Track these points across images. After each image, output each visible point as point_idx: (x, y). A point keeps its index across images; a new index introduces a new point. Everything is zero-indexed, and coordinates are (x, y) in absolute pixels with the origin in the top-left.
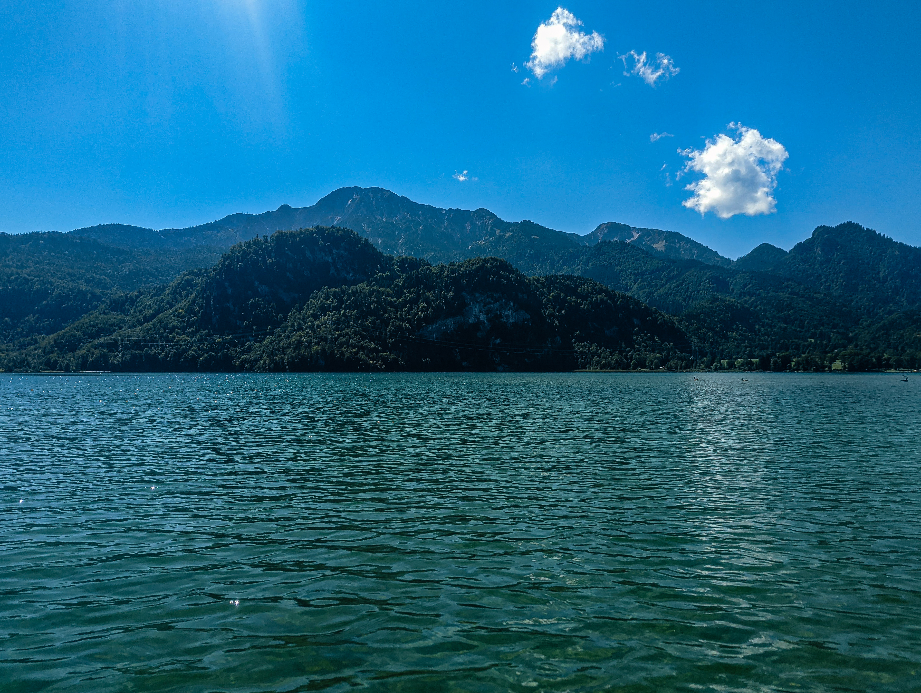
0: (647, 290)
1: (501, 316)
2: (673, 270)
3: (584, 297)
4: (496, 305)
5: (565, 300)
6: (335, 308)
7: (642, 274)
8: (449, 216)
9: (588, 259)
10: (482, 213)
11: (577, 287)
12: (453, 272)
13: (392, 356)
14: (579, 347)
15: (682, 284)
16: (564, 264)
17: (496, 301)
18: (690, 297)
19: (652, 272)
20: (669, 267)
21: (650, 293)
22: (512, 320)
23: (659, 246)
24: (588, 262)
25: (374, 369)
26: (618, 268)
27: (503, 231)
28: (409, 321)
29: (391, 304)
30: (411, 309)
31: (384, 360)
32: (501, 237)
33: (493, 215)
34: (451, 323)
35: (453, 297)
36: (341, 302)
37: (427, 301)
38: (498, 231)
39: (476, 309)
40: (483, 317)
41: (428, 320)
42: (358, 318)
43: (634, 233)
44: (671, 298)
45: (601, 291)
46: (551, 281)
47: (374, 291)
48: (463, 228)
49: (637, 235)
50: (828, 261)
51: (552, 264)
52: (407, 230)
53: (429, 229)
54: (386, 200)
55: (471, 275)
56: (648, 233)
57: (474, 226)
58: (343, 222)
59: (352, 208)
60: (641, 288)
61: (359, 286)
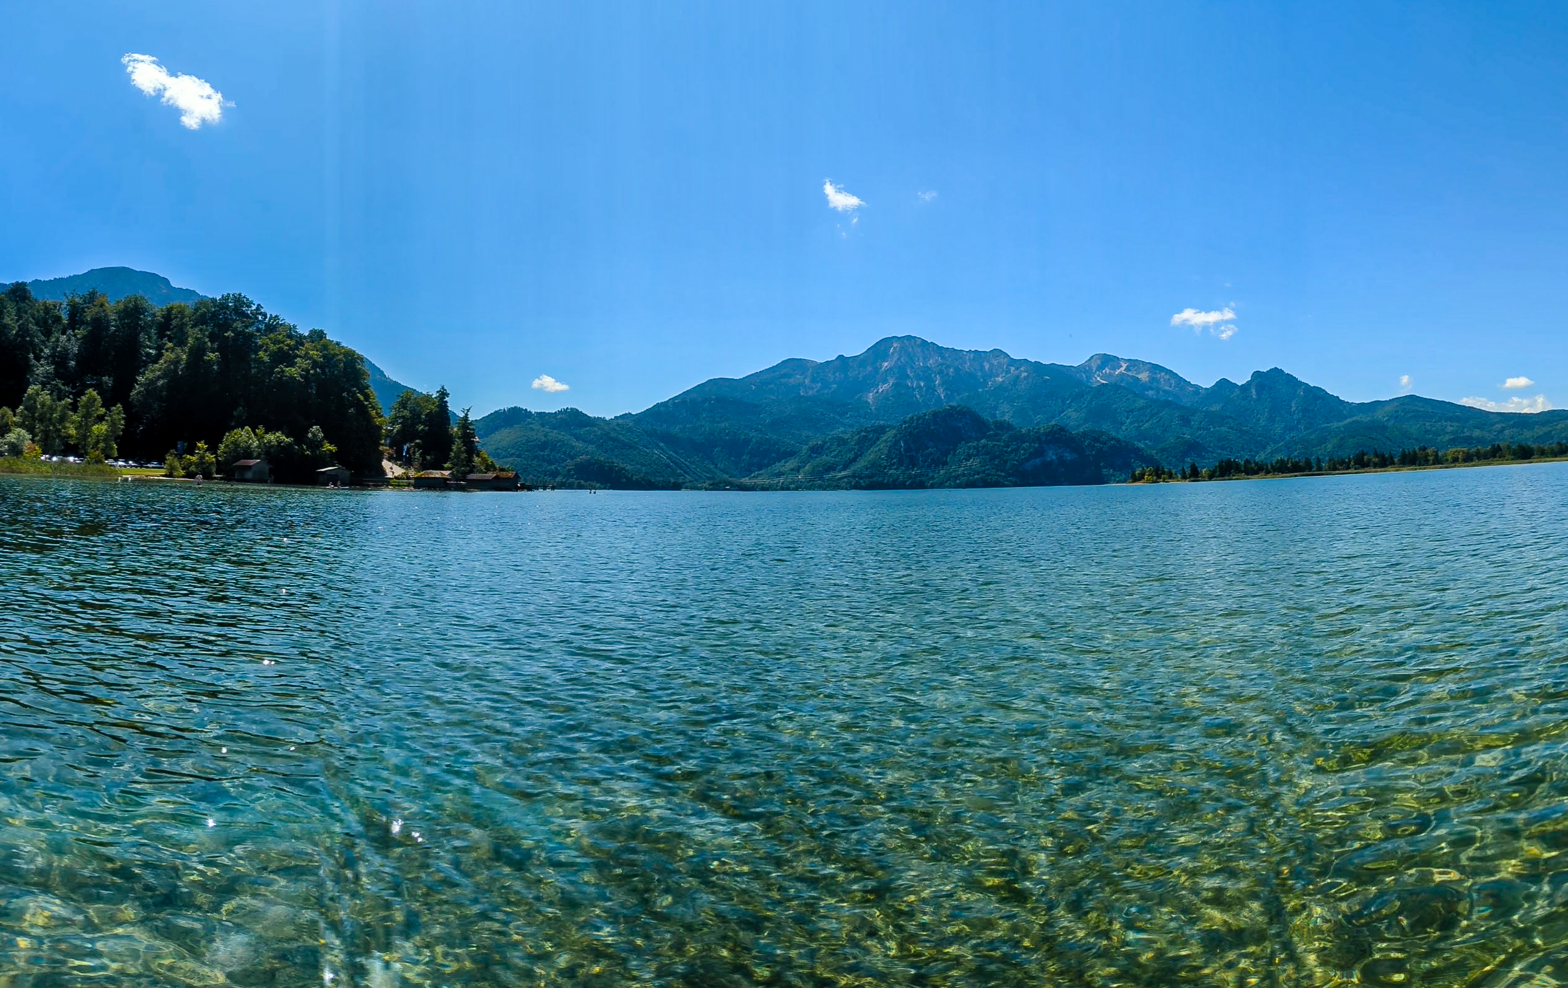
0: (1136, 424)
1: (1063, 456)
2: (1153, 409)
3: (1104, 444)
4: (1061, 450)
5: (1094, 446)
6: (976, 454)
7: (1132, 411)
8: (969, 357)
9: (1091, 398)
10: (997, 353)
11: (1099, 437)
12: (1036, 433)
15: (1160, 420)
16: (1072, 401)
17: (1060, 448)
18: (1165, 430)
19: (1139, 410)
21: (1139, 426)
22: (1069, 458)
23: (1144, 376)
24: (1091, 401)
26: (1113, 406)
27: (1017, 369)
28: (1016, 460)
29: (1006, 451)
30: (1016, 454)
32: (1018, 377)
33: (1006, 355)
34: (1038, 461)
35: (1037, 446)
36: (978, 450)
37: (1024, 449)
38: (1013, 369)
39: (1050, 453)
40: (1054, 457)
41: (1027, 460)
42: (991, 460)
43: (1122, 363)
44: (1153, 431)
45: (1113, 439)
46: (1085, 434)
47: (995, 444)
48: (982, 367)
49: (1125, 366)
50: (1259, 399)
51: (1063, 402)
52: (941, 372)
53: (957, 370)
54: (919, 346)
55: (1047, 435)
56: (1133, 364)
57: (992, 365)
58: (891, 369)
59: (896, 356)
60: (1131, 423)
61: (983, 441)
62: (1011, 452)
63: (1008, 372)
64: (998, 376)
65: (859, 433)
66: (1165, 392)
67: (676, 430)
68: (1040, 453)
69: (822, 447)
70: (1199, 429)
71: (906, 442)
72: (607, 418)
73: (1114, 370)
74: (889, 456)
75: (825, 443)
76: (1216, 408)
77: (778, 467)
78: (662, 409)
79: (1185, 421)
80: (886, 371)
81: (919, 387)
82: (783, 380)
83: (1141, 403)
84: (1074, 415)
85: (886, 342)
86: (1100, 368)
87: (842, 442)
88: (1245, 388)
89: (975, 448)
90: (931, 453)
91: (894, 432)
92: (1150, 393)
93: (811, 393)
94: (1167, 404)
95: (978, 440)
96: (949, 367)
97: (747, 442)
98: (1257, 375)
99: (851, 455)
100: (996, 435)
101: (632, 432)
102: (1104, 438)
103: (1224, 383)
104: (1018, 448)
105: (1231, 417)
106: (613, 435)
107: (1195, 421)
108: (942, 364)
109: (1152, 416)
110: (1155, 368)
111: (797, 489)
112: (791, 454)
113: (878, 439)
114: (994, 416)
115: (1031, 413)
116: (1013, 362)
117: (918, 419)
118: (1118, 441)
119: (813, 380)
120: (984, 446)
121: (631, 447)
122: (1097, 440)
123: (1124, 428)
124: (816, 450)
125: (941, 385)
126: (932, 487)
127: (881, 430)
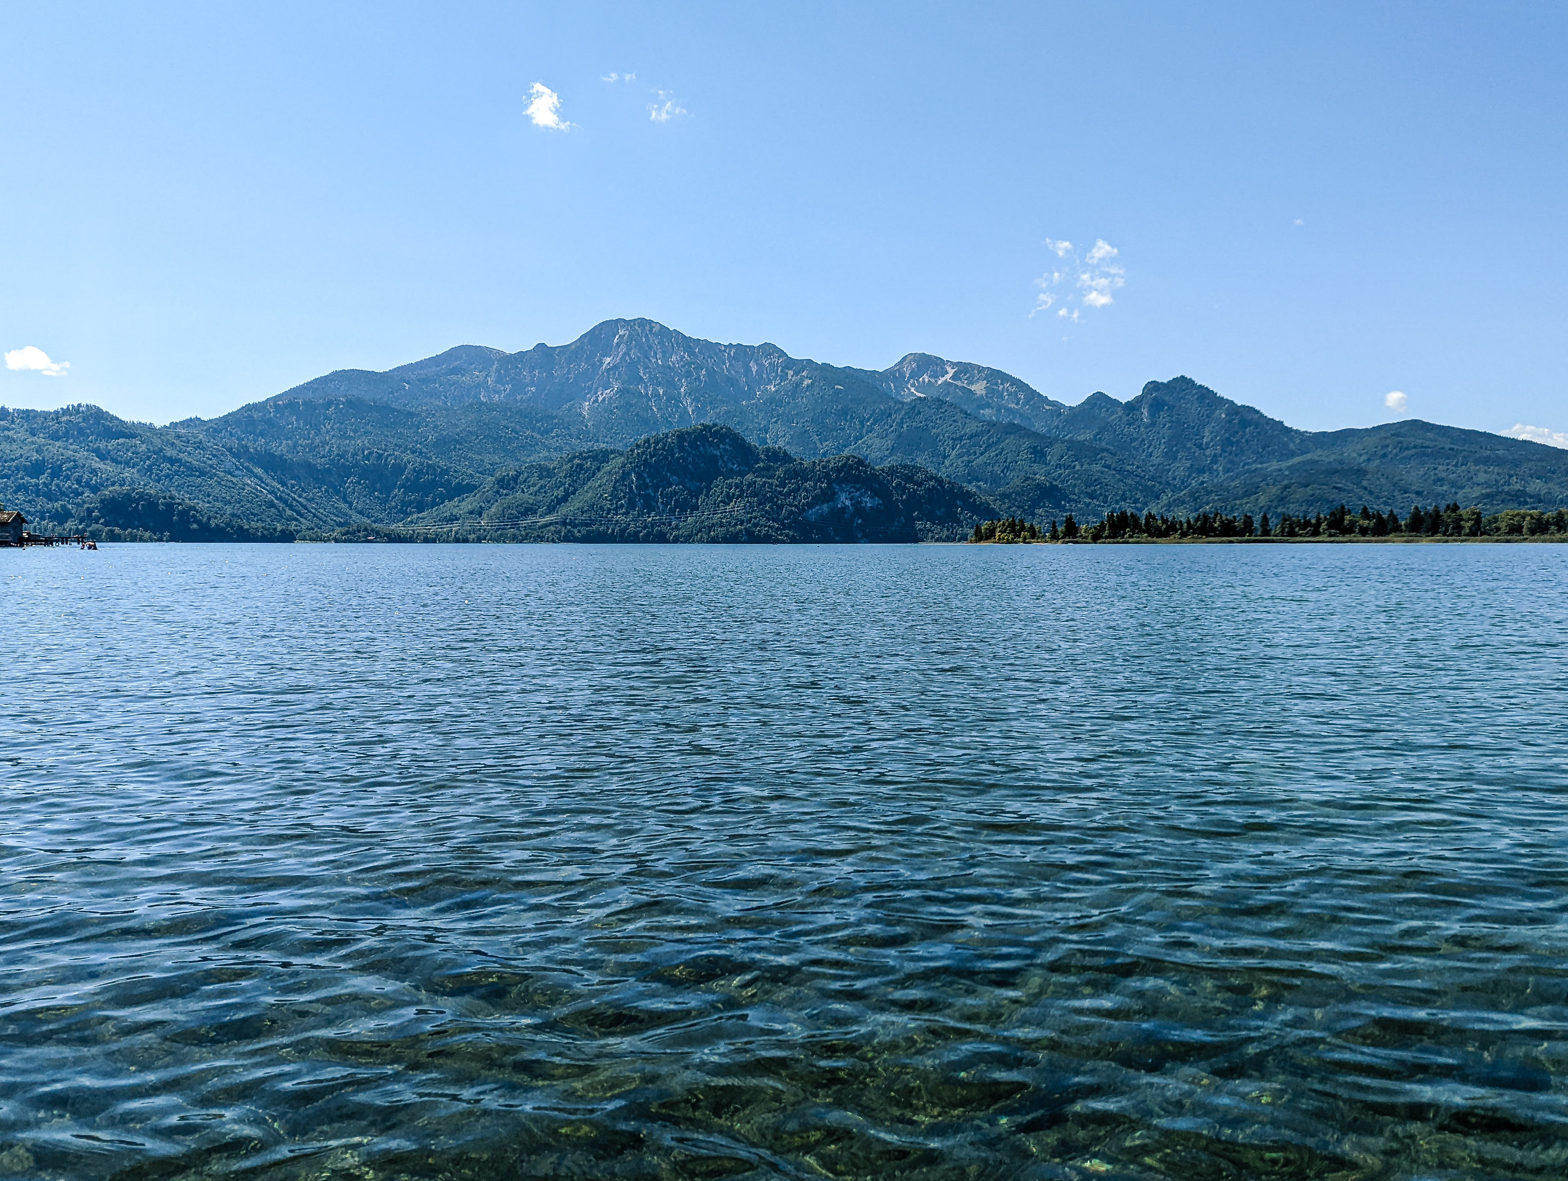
0: (965, 458)
1: (861, 502)
2: (992, 437)
3: (920, 484)
4: (858, 494)
5: (905, 488)
6: (739, 496)
7: (961, 439)
8: (729, 354)
9: (902, 419)
10: (769, 349)
11: (913, 475)
12: (824, 467)
13: (791, 533)
14: (919, 525)
15: (1001, 453)
16: (874, 424)
17: (858, 490)
18: (1008, 468)
19: (971, 437)
20: (989, 431)
21: (969, 462)
22: (869, 505)
23: (979, 388)
24: (902, 422)
25: (783, 542)
26: (934, 431)
27: (796, 373)
28: (796, 506)
29: (781, 493)
30: (795, 497)
31: (787, 536)
32: (798, 385)
33: (782, 353)
34: (825, 507)
35: (827, 488)
36: (742, 491)
38: (791, 373)
39: (843, 496)
40: (848, 503)
41: (810, 505)
42: (760, 504)
43: (949, 369)
44: (990, 468)
45: (932, 478)
46: (892, 471)
47: (765, 483)
48: (748, 369)
49: (951, 372)
50: (1153, 424)
51: (862, 423)
52: (688, 374)
53: (711, 373)
54: (656, 335)
55: (838, 470)
56: (964, 369)
57: (760, 365)
58: (615, 367)
59: (623, 348)
60: (960, 456)
61: (749, 477)
62: (788, 494)
63: (784, 377)
64: (769, 383)
65: (571, 460)
66: (1010, 411)
67: (280, 448)
68: (828, 496)
69: (515, 479)
70: (1058, 466)
71: (639, 476)
72: (158, 424)
73: (937, 377)
74: (614, 495)
75: (519, 474)
76: (1085, 436)
77: (449, 507)
78: (256, 415)
79: (1038, 454)
80: (608, 371)
81: (656, 395)
82: (454, 377)
83: (972, 427)
84: (877, 442)
85: (609, 327)
86: (914, 375)
87: (545, 472)
88: (1132, 407)
89: (737, 486)
90: (675, 493)
91: (621, 460)
92: (987, 412)
93: (496, 398)
94: (1012, 429)
95: (742, 474)
96: (699, 368)
97: (399, 469)
98: (1153, 387)
99: (560, 492)
100: (767, 468)
101: (203, 449)
102: (920, 476)
103: (1099, 401)
104: (798, 489)
105: (1107, 450)
106: (170, 452)
107: (1053, 455)
108: (690, 364)
109: (989, 446)
110: (995, 376)
111: (479, 540)
112: (470, 489)
113: (599, 469)
114: (764, 441)
115: (816, 438)
116: (790, 363)
117: (657, 443)
118: (940, 481)
119: (499, 380)
120: (750, 485)
121: (203, 473)
122: (909, 479)
123: (947, 462)
124: (507, 484)
125: (689, 393)
126: (676, 540)
127: (603, 457)
